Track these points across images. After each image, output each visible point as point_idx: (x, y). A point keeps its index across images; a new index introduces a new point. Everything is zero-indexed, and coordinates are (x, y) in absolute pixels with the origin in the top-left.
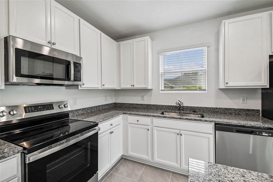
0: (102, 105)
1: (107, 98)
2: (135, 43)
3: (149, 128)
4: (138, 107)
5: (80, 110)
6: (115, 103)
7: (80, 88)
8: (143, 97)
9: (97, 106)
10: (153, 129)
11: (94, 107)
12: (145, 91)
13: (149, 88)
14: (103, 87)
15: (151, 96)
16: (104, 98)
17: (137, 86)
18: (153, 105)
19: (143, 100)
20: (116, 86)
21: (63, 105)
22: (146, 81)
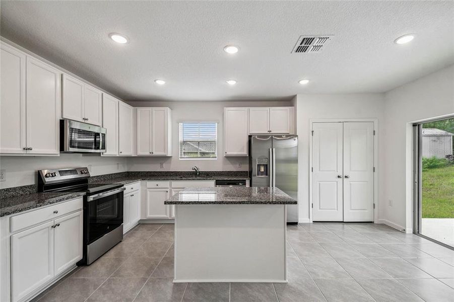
0: (115, 174)
1: (119, 165)
2: (154, 112)
3: (168, 190)
4: (156, 174)
5: (94, 177)
6: (128, 172)
7: (102, 155)
8: (162, 164)
9: (110, 175)
10: (171, 190)
11: (107, 175)
12: (165, 158)
13: (169, 155)
14: (120, 154)
15: (170, 163)
16: (116, 166)
17: (156, 153)
18: (172, 172)
19: (162, 167)
20: (131, 153)
21: (84, 170)
22: (165, 148)
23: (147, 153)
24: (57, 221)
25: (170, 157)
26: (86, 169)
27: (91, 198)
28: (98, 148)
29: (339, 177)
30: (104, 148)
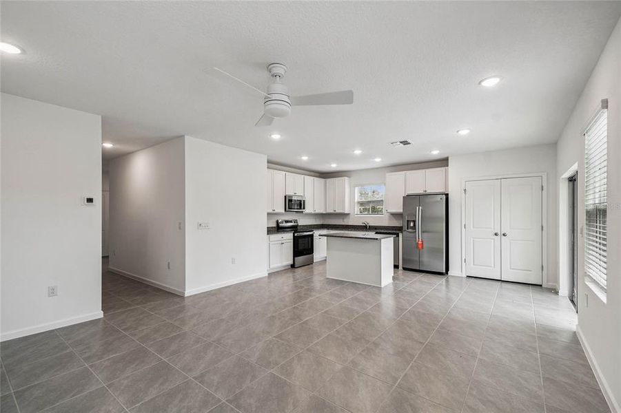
7: (304, 213)
8: (343, 219)
12: (345, 215)
13: (347, 213)
15: (349, 219)
17: (338, 211)
20: (322, 211)
21: (296, 221)
22: (344, 207)
23: (332, 211)
24: (283, 242)
25: (349, 214)
26: (296, 220)
27: (296, 235)
28: (301, 209)
29: (496, 234)
30: (304, 208)
